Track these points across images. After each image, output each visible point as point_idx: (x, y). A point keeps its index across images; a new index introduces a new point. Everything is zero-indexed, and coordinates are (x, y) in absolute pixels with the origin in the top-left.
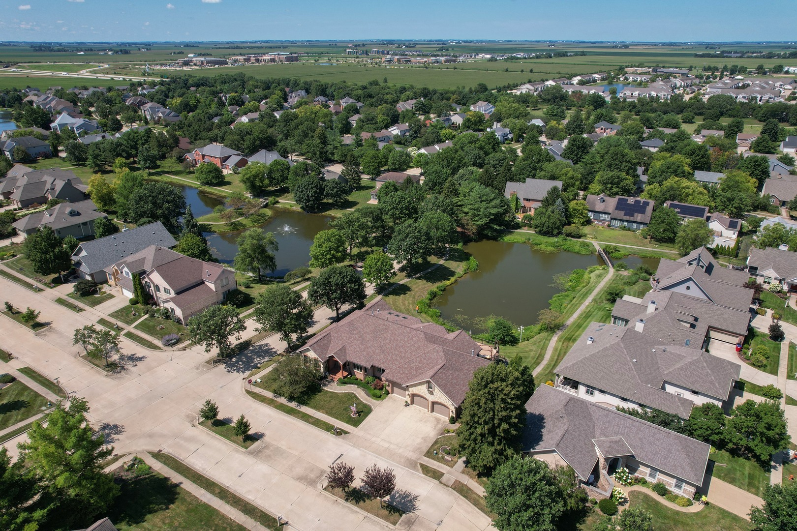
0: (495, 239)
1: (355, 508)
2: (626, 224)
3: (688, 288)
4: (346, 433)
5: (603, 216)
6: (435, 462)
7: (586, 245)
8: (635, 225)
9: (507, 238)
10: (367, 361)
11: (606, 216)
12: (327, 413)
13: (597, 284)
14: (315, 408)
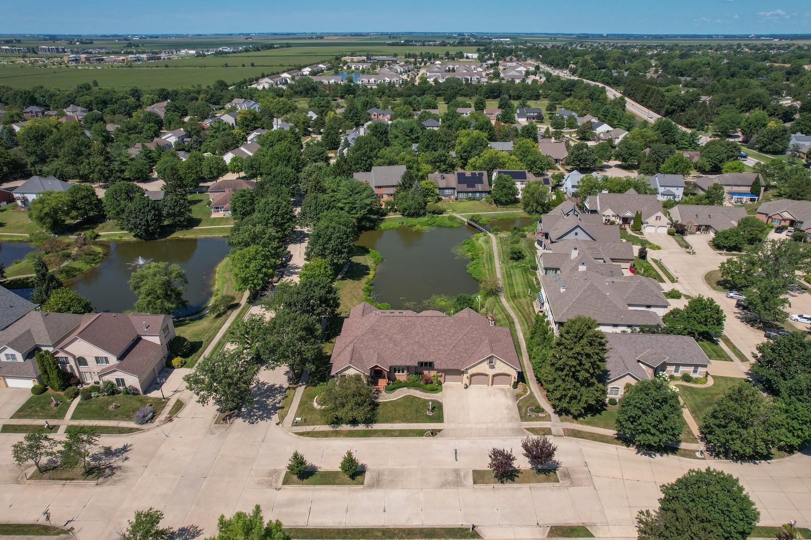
0: (372, 228)
1: (515, 485)
2: (470, 195)
3: (576, 234)
4: (440, 431)
5: (447, 191)
6: (535, 422)
7: (452, 218)
8: (478, 194)
9: (383, 226)
10: (411, 360)
11: (450, 191)
12: (403, 422)
13: (491, 248)
14: (387, 421)
